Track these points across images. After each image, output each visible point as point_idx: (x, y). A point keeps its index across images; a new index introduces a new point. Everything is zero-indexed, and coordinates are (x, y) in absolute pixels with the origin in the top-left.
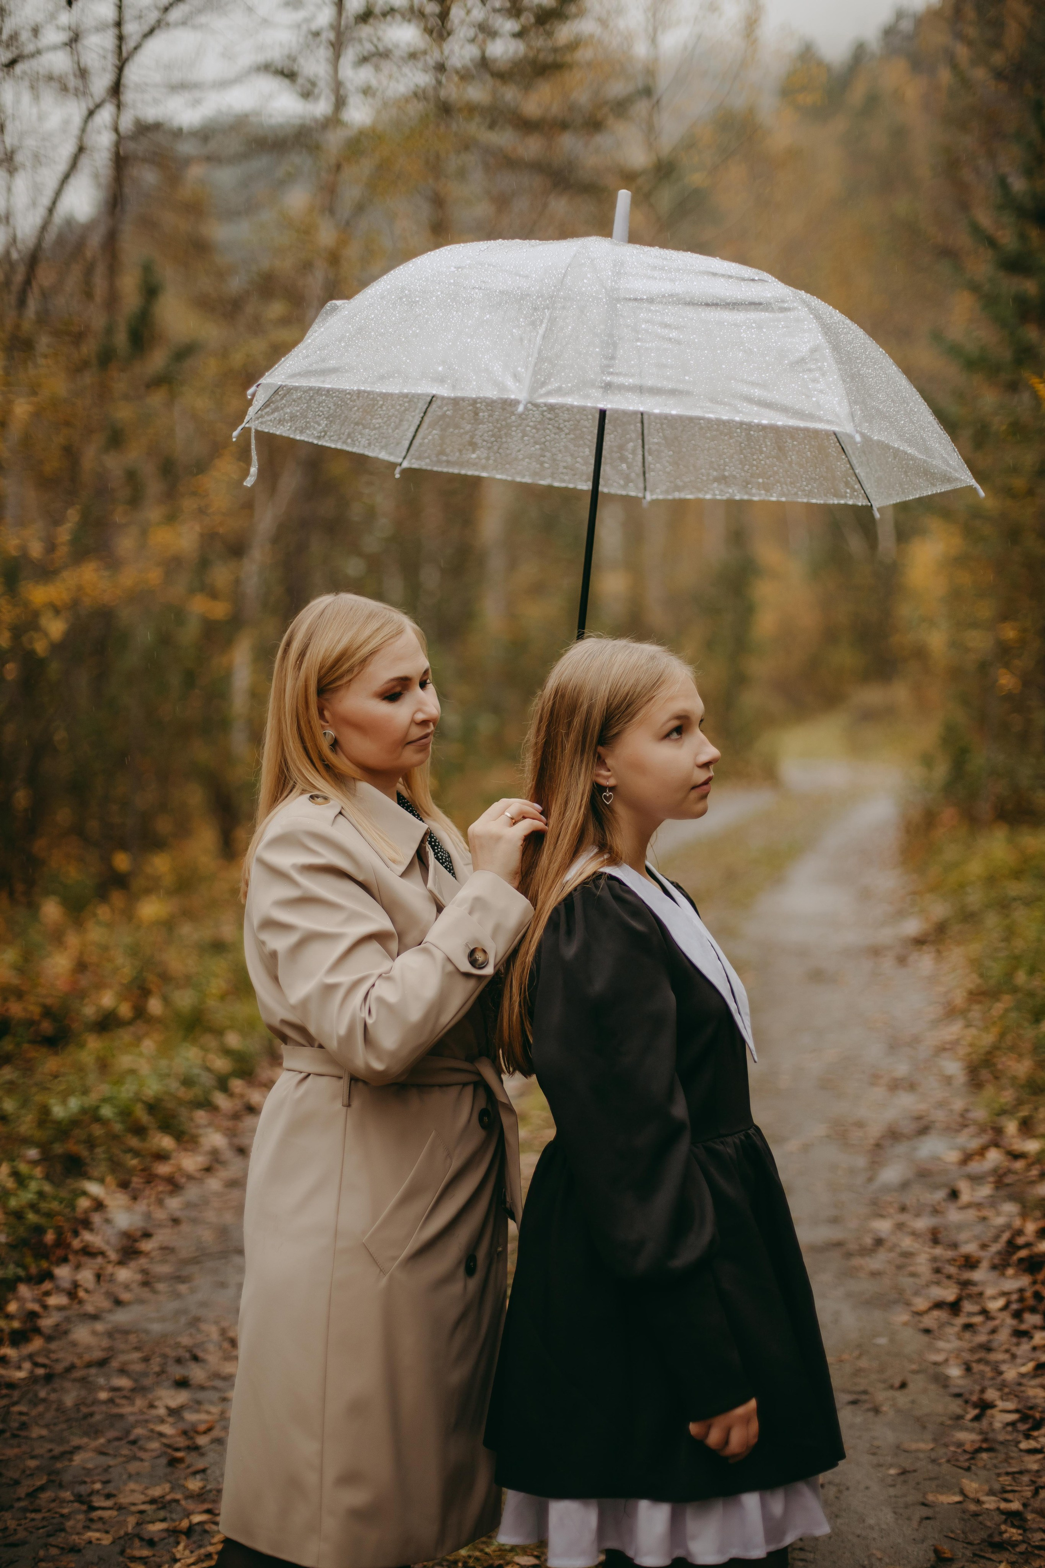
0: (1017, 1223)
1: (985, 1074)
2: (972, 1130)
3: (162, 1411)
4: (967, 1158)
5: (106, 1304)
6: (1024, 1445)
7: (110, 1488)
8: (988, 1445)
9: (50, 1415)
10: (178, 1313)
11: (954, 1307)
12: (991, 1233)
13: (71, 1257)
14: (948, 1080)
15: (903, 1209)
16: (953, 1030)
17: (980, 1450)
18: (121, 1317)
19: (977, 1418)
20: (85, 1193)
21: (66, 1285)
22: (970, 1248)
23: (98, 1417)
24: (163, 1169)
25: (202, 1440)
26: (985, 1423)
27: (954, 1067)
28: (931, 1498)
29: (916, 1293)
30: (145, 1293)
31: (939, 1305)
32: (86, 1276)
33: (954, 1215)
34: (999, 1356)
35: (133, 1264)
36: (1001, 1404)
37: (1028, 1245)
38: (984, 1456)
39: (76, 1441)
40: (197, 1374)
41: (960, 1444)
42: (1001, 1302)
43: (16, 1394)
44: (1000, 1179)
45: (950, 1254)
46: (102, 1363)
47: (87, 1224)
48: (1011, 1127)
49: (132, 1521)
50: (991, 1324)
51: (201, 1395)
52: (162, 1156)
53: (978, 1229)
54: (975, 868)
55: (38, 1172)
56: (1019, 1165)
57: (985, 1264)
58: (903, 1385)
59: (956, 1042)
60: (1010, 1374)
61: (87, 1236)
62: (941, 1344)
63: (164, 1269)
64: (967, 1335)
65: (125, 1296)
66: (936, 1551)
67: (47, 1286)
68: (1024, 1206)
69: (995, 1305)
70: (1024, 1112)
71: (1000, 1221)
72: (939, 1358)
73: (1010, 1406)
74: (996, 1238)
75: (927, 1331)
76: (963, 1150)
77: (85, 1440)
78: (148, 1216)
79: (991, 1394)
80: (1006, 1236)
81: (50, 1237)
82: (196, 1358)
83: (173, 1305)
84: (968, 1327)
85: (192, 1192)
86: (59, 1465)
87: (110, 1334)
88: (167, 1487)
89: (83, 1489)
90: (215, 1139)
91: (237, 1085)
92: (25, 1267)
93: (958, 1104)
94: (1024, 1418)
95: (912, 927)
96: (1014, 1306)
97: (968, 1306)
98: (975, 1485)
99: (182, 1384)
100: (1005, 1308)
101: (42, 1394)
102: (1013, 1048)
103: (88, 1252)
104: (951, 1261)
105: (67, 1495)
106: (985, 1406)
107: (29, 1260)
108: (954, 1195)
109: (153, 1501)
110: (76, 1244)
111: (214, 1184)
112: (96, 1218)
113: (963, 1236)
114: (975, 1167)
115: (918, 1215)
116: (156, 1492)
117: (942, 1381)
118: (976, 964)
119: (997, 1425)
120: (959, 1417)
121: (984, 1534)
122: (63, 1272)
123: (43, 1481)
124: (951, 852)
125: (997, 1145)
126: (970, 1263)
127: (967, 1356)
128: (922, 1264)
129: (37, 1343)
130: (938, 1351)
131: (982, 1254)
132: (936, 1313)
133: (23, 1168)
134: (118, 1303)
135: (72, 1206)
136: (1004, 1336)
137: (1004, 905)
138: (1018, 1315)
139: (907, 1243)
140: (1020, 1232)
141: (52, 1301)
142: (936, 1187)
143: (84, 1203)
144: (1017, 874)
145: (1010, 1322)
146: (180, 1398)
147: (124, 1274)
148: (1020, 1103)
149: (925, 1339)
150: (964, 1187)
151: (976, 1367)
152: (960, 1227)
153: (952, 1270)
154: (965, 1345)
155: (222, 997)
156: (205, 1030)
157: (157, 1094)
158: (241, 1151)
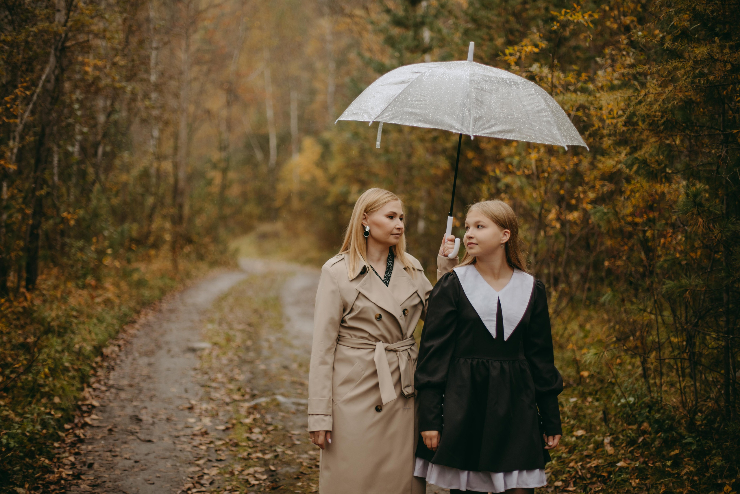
155: (47, 377)
156: (43, 395)
157: (32, 433)
158: (91, 466)
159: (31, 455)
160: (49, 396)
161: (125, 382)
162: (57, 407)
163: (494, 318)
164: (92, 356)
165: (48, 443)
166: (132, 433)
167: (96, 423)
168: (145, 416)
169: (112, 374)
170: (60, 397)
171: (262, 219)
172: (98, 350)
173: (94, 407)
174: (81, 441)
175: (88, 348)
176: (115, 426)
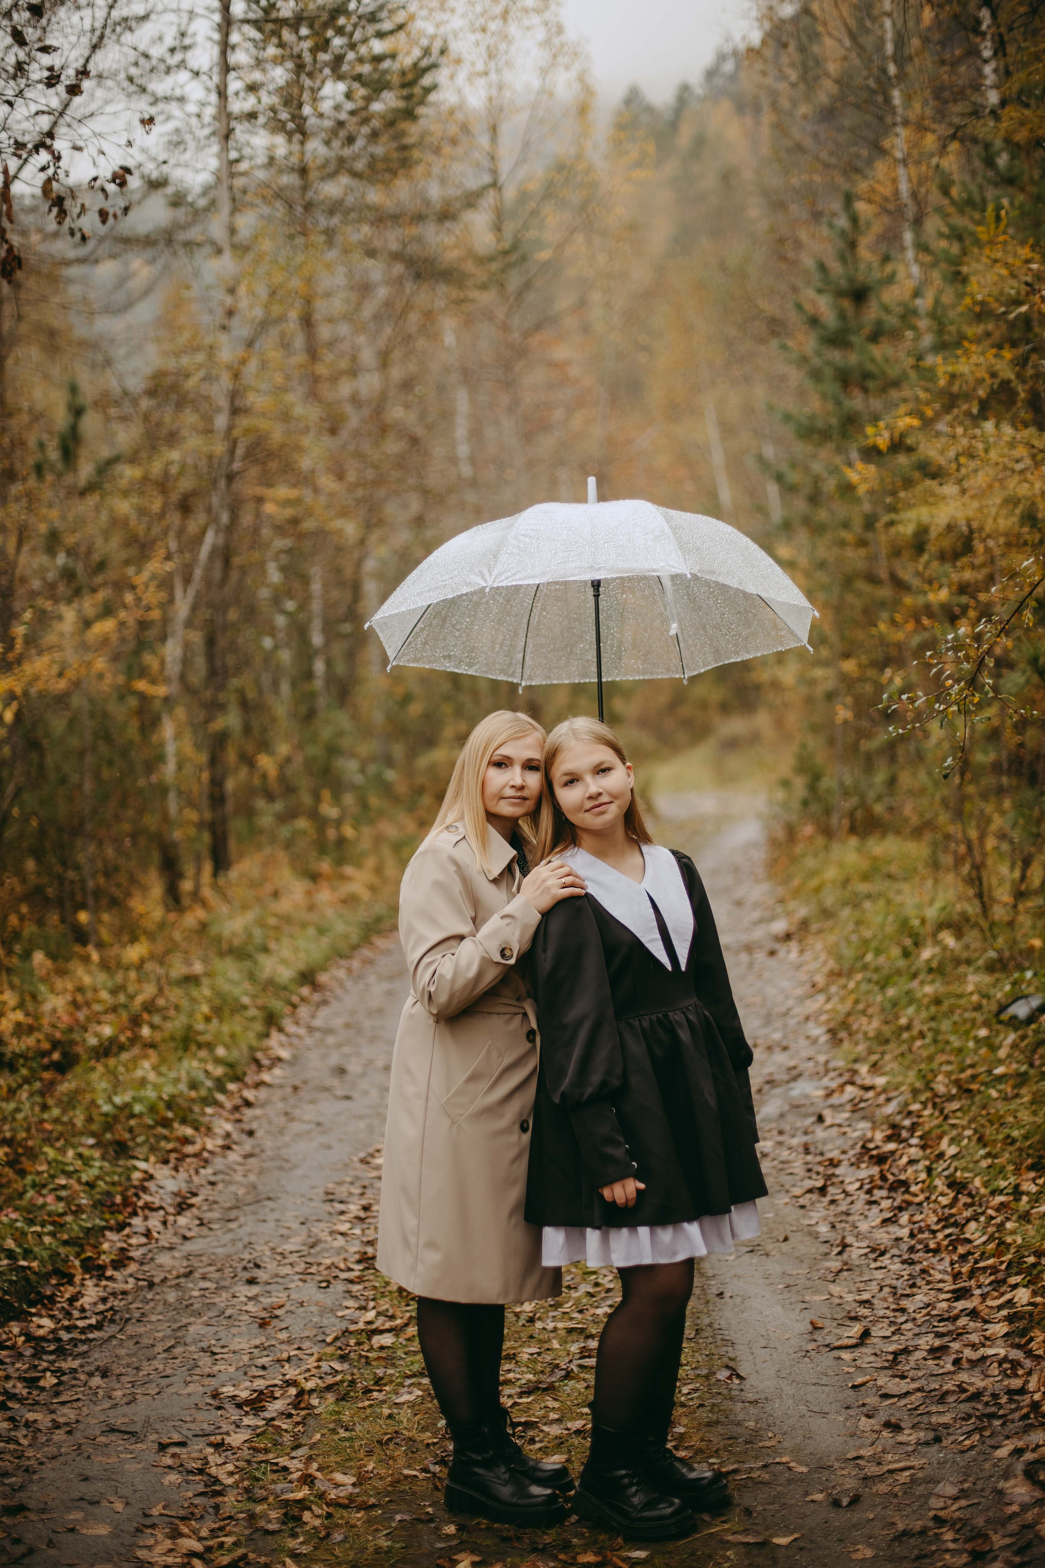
0: (869, 1135)
1: (843, 1034)
2: (832, 1074)
3: (244, 1299)
4: (829, 1094)
5: (176, 1240)
6: (873, 1265)
7: (222, 1343)
8: (847, 1267)
9: (160, 1308)
10: (234, 1242)
11: (823, 1191)
12: (850, 1142)
13: (139, 1211)
14: (815, 1041)
15: (781, 1133)
16: (817, 1003)
17: (841, 1271)
18: (189, 1247)
19: (840, 1253)
20: (136, 1168)
21: (142, 1230)
22: (835, 1154)
23: (196, 1306)
24: (189, 1149)
25: (278, 1312)
26: (845, 1256)
27: (817, 1031)
28: (807, 1298)
29: (794, 1186)
30: (205, 1231)
31: (810, 1191)
32: (154, 1222)
33: (820, 1133)
34: (856, 1218)
35: (188, 1213)
36: (856, 1244)
37: (877, 1147)
38: (845, 1273)
39: (185, 1321)
40: (262, 1275)
41: (827, 1269)
42: (857, 1185)
43: (130, 1298)
44: (855, 1107)
45: (819, 1159)
46: (188, 1275)
47: (145, 1190)
48: (864, 1069)
49: (246, 1358)
50: (849, 1199)
51: (268, 1288)
52: (186, 1141)
53: (840, 1142)
54: (831, 873)
55: (97, 1154)
56: (871, 1094)
57: (845, 1163)
58: (786, 1239)
59: (820, 1012)
60: (864, 1226)
61: (147, 1198)
62: (812, 1214)
63: (215, 1215)
64: (832, 1207)
65: (189, 1234)
66: (812, 1323)
67: (127, 1231)
68: (874, 1122)
69: (851, 1188)
70: (874, 1057)
71: (857, 1134)
72: (813, 1222)
73: (864, 1244)
74: (853, 1147)
75: (802, 1207)
76: (826, 1088)
77: (192, 1319)
78: (189, 1181)
79: (849, 1240)
80: (860, 1144)
81: (118, 1199)
82: (258, 1266)
83: (229, 1237)
84: (833, 1202)
85: (218, 1163)
86: (179, 1334)
87: (187, 1257)
88: (264, 1339)
89: (204, 1345)
90: (224, 1126)
91: (232, 1087)
92: (107, 1221)
93: (822, 1058)
94: (873, 1250)
95: (780, 926)
96: (867, 1187)
97: (831, 1190)
98: (838, 1289)
99: (252, 1282)
100: (860, 1188)
101: (150, 1296)
102: (864, 1012)
103: (149, 1207)
104: (820, 1163)
105: (193, 1348)
106: (845, 1246)
107: (107, 1216)
108: (820, 1119)
109: (256, 1347)
110: (140, 1203)
111: (233, 1157)
112: (151, 1185)
113: (826, 1148)
114: (835, 1100)
115: (793, 1136)
116: (257, 1342)
117: (816, 1236)
118: (834, 952)
119: (854, 1256)
120: (827, 1254)
121: (844, 1314)
122: (136, 1221)
123: (173, 1342)
124: (810, 862)
125: (852, 1083)
126: (833, 1163)
127: (831, 1219)
128: (798, 1167)
129: (133, 1267)
130: (811, 1218)
131: (843, 1157)
132: (808, 1196)
133: (86, 1152)
134: (185, 1238)
135: (129, 1179)
136: (859, 1205)
137: (855, 903)
138: (869, 1192)
139: (785, 1154)
140: (871, 1140)
141: (134, 1241)
142: (807, 1115)
143: (137, 1175)
144: (865, 877)
145: (864, 1197)
146: (254, 1290)
147: (182, 1220)
148: (870, 1052)
149: (802, 1211)
150: (827, 1114)
151: (838, 1226)
152: (825, 1142)
153: (821, 1169)
154: (832, 1213)
155: (208, 1019)
156: (200, 1046)
157: (173, 1097)
158: (251, 1133)
159: (166, 1123)
160: (210, 1046)
161: (338, 1022)
162: (218, 1061)
163: (658, 936)
164: (293, 987)
165: (196, 1109)
166: (327, 1089)
167: (278, 1081)
168: (354, 1067)
169: (323, 1012)
170: (227, 1047)
171: (725, 709)
172: (307, 977)
173: (279, 1059)
174: (248, 1104)
175: (285, 974)
176: (305, 1082)
